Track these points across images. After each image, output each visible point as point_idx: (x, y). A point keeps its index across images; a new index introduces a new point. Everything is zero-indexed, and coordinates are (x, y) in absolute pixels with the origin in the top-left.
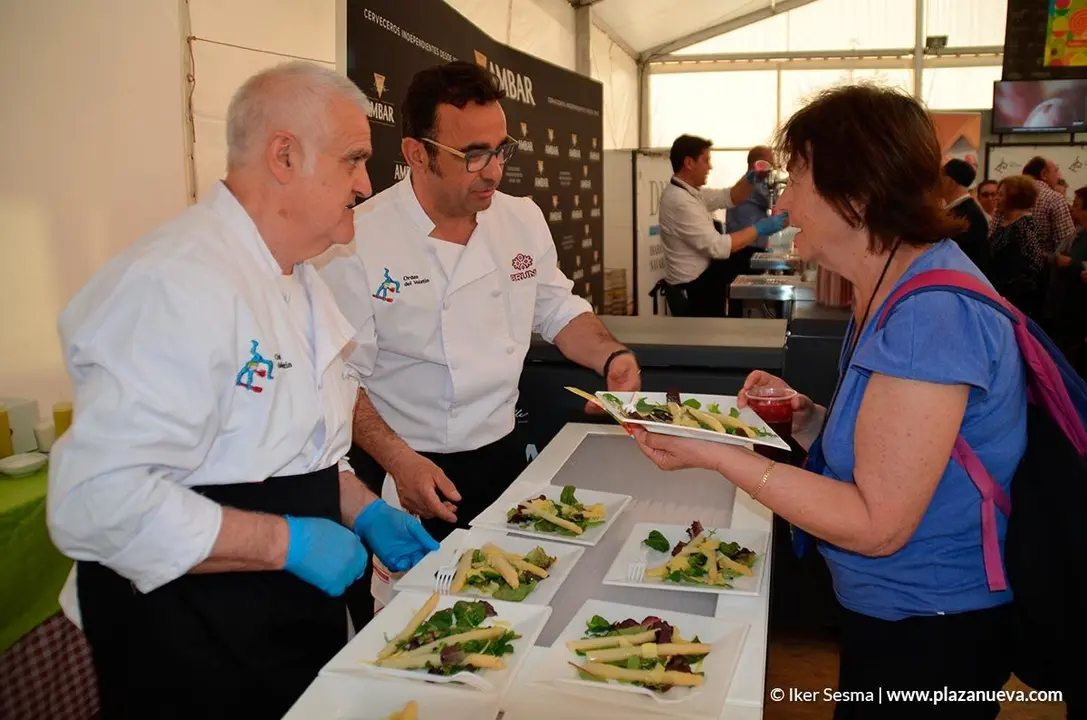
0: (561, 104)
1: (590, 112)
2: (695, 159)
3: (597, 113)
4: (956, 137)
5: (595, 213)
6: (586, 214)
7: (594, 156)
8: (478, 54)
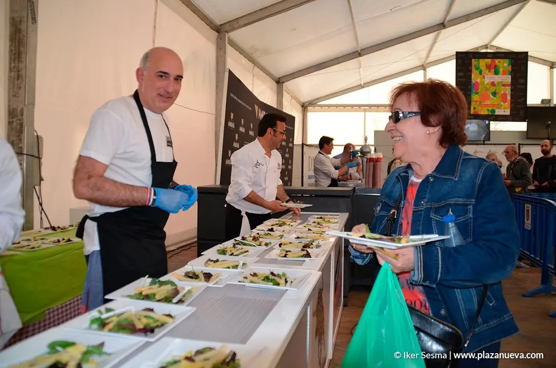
1: (290, 128)
2: (328, 145)
3: (292, 128)
5: (290, 167)
6: (287, 167)
7: (291, 145)
8: (255, 105)
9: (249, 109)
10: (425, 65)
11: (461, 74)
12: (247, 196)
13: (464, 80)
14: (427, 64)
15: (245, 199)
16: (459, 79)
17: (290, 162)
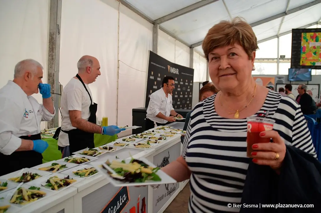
0: (184, 74)
1: (191, 75)
4: (269, 82)
5: (190, 96)
6: (188, 96)
8: (168, 66)
9: (164, 69)
10: (278, 35)
11: (295, 42)
12: (158, 115)
13: (296, 45)
14: (280, 34)
15: (156, 116)
16: (294, 45)
17: (191, 94)
